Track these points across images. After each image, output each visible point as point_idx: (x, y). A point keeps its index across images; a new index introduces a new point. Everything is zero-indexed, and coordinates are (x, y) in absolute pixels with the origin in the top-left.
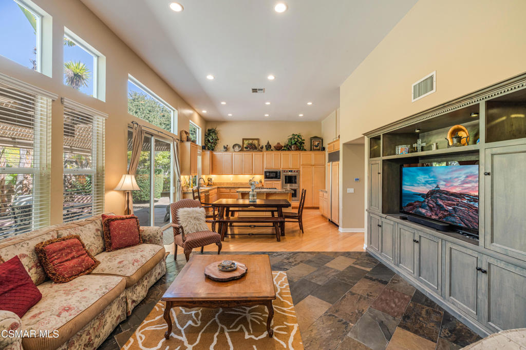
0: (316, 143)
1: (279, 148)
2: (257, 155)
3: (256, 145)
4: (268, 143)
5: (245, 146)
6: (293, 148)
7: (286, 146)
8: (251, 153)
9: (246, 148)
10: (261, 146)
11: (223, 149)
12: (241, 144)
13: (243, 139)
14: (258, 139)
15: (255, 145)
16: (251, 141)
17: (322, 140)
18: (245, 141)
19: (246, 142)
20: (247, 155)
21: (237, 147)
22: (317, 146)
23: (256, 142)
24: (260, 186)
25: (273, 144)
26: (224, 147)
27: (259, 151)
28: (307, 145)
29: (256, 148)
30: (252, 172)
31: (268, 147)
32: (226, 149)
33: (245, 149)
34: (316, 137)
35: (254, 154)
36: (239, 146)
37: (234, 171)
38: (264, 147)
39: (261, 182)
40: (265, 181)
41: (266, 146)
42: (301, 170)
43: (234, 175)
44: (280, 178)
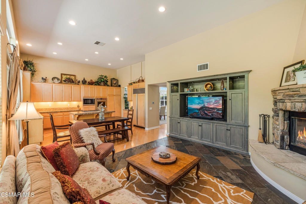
0: (115, 82)
1: (91, 83)
2: (74, 87)
3: (74, 80)
4: (84, 79)
5: (63, 79)
6: (102, 84)
7: (97, 82)
8: (70, 85)
9: (64, 81)
10: (78, 81)
11: (41, 79)
12: (60, 77)
13: (62, 74)
14: (74, 76)
15: (72, 80)
16: (68, 76)
17: (118, 81)
18: (63, 75)
19: (64, 77)
20: (67, 87)
21: (56, 80)
22: (115, 84)
23: (73, 78)
24: (78, 109)
25: (88, 80)
26: (42, 78)
27: (76, 84)
28: (109, 83)
29: (73, 82)
30: (70, 100)
31: (84, 82)
32: (45, 80)
33: (63, 82)
34: (114, 79)
35: (72, 86)
36: (58, 79)
37: (54, 99)
38: (81, 82)
39: (78, 107)
40: (84, 105)
41: (82, 81)
42: (108, 98)
43: (54, 102)
44: (94, 104)
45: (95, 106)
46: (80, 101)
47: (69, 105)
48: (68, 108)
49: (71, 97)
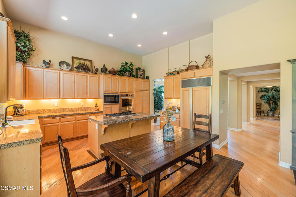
0: (141, 73)
1: (113, 73)
2: (91, 78)
3: (90, 67)
4: (104, 66)
5: (75, 65)
6: (127, 75)
9: (76, 67)
12: (70, 62)
13: (73, 58)
14: (91, 61)
15: (87, 67)
16: (82, 62)
17: (144, 71)
18: (75, 60)
19: (77, 62)
20: (80, 77)
21: (65, 65)
22: (141, 75)
23: (88, 63)
24: (95, 110)
25: (109, 68)
27: (92, 72)
28: (134, 73)
29: (89, 70)
30: (85, 96)
31: (104, 70)
32: (48, 64)
33: (75, 69)
34: (139, 68)
35: (89, 76)
36: (68, 65)
37: (62, 94)
38: (100, 70)
39: (96, 106)
40: (104, 105)
41: (102, 69)
42: (135, 94)
43: (62, 99)
44: (118, 102)
45: (119, 105)
46: (99, 98)
47: (82, 104)
48: (81, 108)
49: (86, 92)
